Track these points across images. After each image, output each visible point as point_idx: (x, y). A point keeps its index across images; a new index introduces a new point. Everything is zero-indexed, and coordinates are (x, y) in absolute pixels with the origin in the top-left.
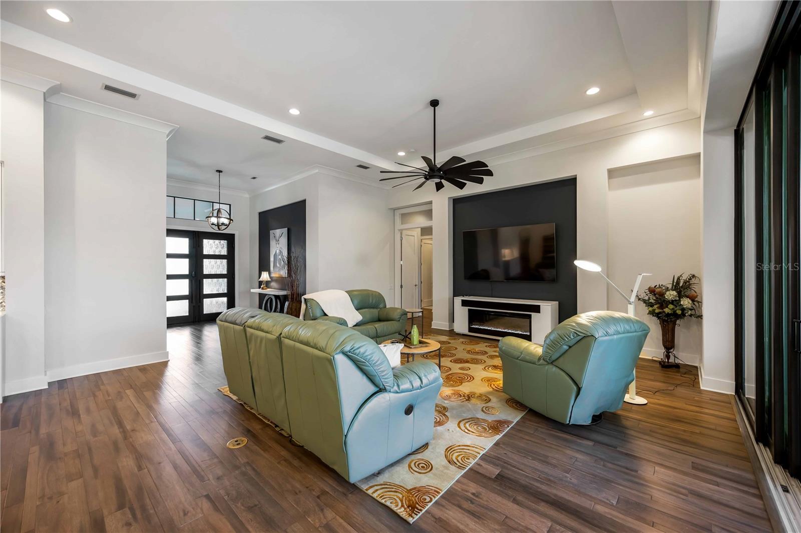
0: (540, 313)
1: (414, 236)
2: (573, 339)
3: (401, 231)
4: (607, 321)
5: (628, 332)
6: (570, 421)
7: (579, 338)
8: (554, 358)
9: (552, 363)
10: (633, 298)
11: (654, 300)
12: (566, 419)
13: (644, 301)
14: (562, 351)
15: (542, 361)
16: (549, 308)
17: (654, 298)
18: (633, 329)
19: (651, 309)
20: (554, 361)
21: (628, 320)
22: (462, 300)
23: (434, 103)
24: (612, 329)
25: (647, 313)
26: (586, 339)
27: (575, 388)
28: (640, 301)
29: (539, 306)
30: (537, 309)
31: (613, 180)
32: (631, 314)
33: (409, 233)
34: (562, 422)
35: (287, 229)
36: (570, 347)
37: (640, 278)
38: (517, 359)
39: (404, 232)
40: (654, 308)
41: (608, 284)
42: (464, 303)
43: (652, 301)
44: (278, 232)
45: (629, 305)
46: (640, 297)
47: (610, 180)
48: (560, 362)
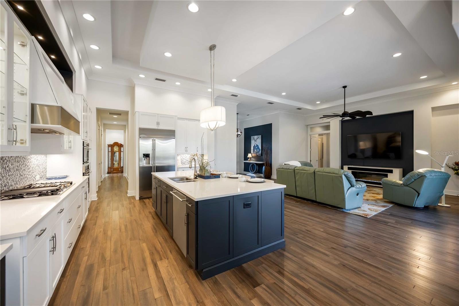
0: (392, 173)
1: (316, 137)
2: (417, 177)
3: (311, 135)
4: (431, 172)
5: (440, 176)
6: (415, 205)
7: (419, 177)
8: (408, 184)
9: (407, 186)
10: (444, 165)
11: (458, 168)
12: (413, 204)
13: (452, 168)
14: (411, 181)
15: (402, 185)
16: (398, 171)
17: (458, 167)
18: (443, 175)
19: (456, 172)
20: (408, 185)
21: (441, 172)
22: (348, 167)
23: (345, 87)
24: (433, 175)
25: (454, 173)
26: (422, 177)
27: (417, 194)
28: (450, 168)
29: (392, 170)
30: (391, 172)
31: (434, 112)
32: (443, 170)
33: (314, 136)
34: (411, 206)
35: (261, 136)
36: (415, 180)
37: (447, 157)
38: (391, 185)
39: (312, 136)
40: (458, 171)
41: (431, 160)
42: (349, 169)
43: (456, 168)
44: (256, 137)
45: (442, 168)
46: (450, 166)
47: (433, 112)
48: (410, 185)
